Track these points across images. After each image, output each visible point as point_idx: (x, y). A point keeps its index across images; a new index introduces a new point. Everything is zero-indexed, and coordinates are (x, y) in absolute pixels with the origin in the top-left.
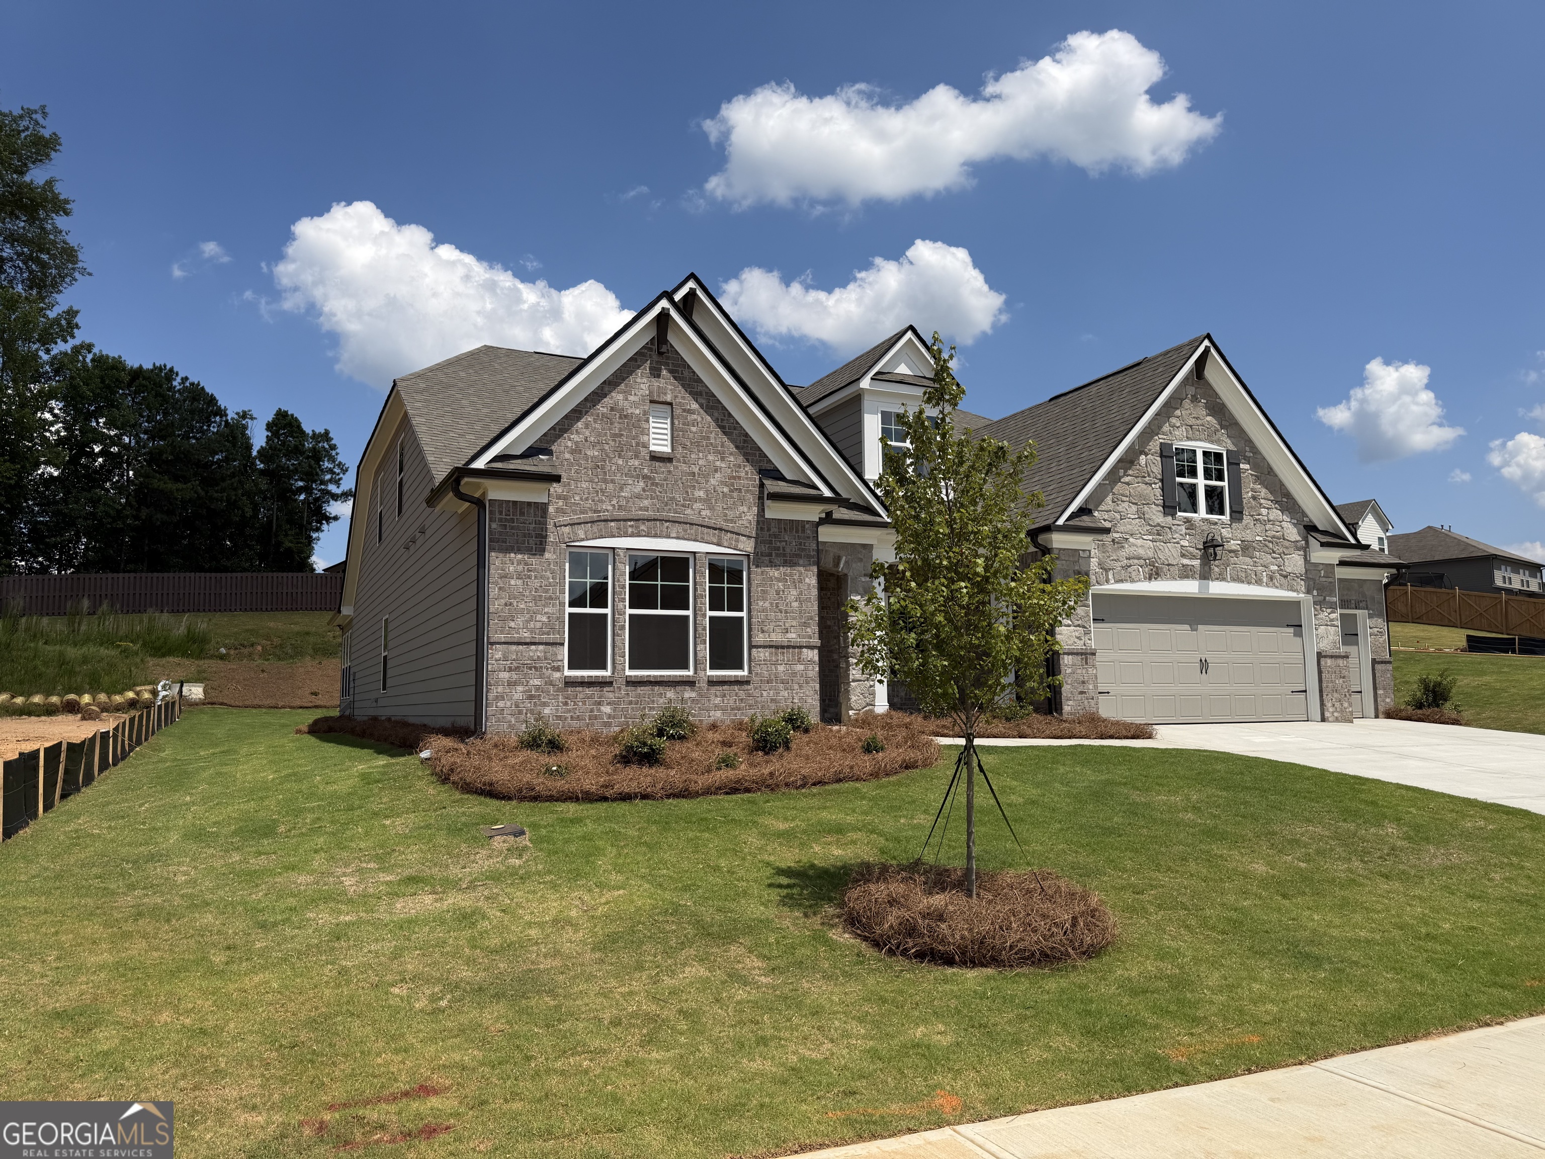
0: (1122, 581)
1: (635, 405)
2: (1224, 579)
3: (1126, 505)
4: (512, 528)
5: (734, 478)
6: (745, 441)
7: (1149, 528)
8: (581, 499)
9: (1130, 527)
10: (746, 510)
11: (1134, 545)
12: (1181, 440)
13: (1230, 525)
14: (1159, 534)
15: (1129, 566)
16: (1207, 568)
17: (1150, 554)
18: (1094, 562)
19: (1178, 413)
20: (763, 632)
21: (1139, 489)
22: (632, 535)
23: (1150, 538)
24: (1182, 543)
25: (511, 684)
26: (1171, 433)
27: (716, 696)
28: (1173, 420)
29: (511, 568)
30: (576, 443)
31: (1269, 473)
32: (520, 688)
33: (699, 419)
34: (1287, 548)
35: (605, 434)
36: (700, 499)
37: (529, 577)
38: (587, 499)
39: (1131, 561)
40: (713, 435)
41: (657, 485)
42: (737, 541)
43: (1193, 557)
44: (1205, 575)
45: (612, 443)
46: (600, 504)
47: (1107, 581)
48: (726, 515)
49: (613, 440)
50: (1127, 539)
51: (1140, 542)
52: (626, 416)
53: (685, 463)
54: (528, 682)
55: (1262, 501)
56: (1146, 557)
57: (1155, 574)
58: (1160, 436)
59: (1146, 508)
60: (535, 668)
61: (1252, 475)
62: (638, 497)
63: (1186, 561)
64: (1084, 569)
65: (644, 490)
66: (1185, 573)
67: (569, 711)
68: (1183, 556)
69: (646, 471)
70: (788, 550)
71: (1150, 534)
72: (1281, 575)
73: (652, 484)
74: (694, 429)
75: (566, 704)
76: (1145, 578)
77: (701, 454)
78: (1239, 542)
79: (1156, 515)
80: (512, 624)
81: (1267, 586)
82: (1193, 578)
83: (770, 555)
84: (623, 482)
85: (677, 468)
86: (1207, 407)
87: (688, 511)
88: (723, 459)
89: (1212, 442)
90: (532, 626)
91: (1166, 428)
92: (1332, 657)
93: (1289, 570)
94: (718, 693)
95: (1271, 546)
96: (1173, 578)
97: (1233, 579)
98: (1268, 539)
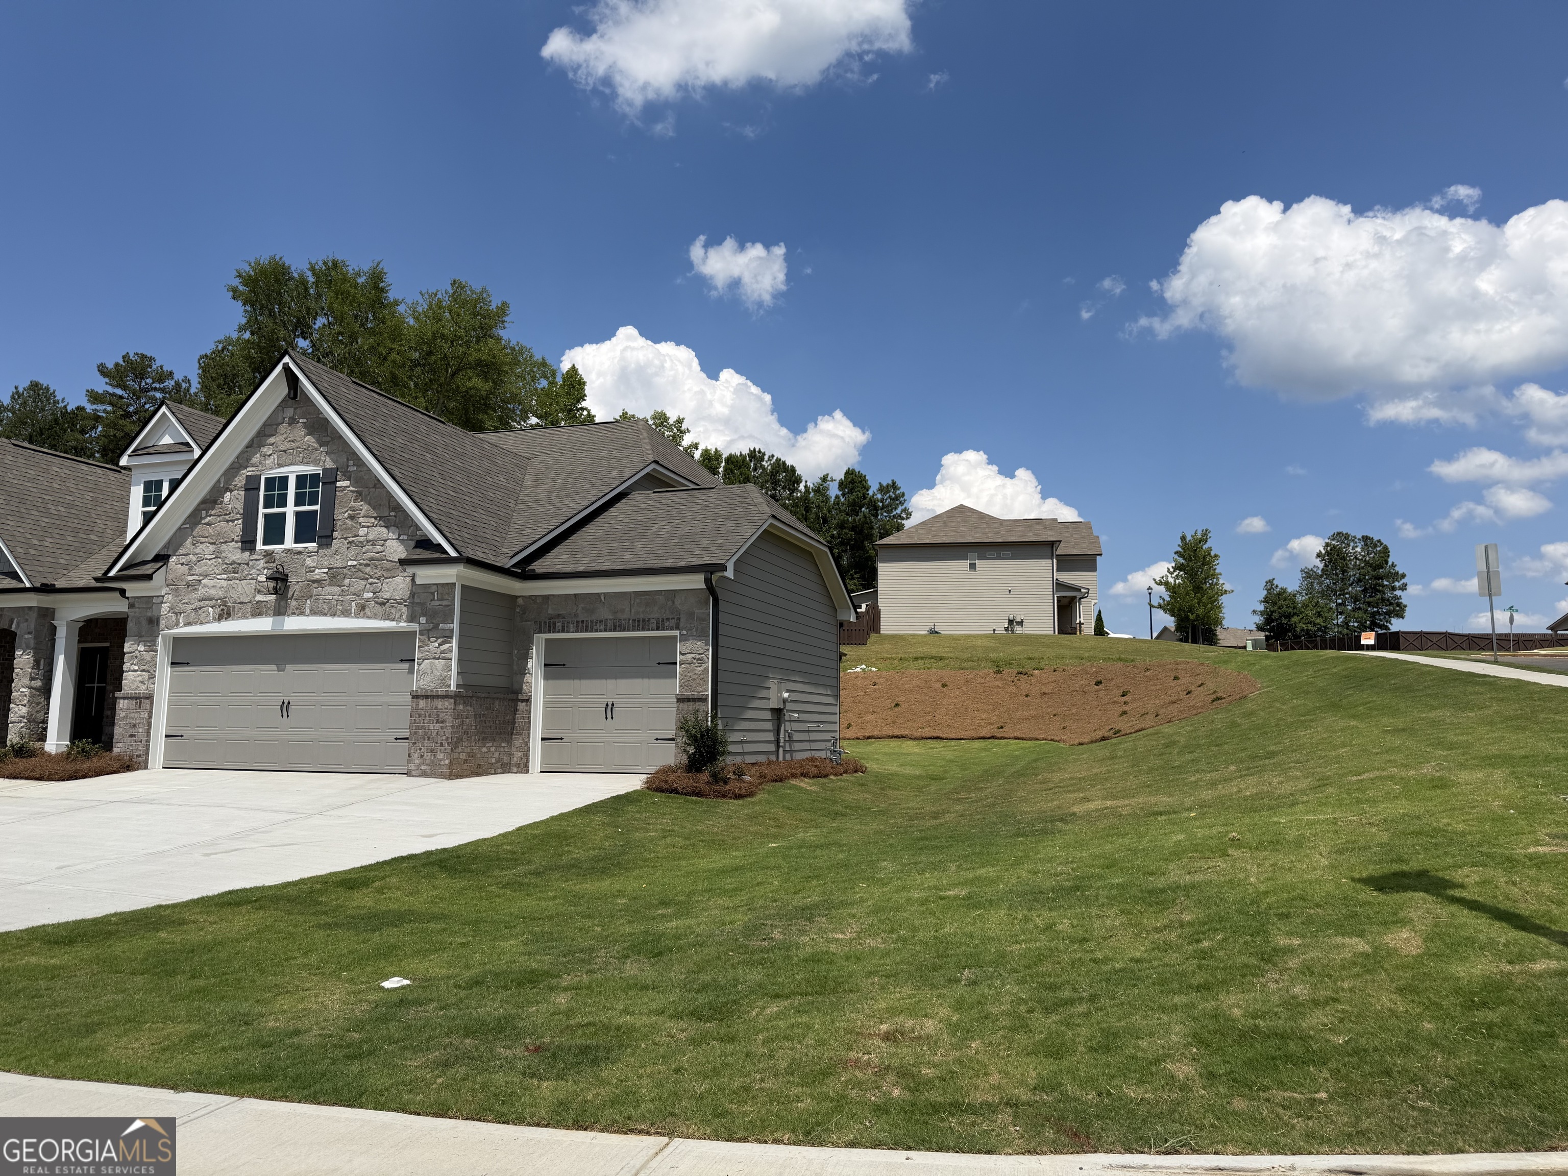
0: (191, 624)
2: (302, 613)
7: (224, 566)
9: (205, 568)
12: (271, 469)
13: (317, 552)
15: (200, 608)
16: (283, 603)
18: (165, 607)
19: (272, 440)
21: (218, 528)
23: (225, 576)
24: (259, 578)
26: (260, 463)
28: (264, 450)
31: (375, 487)
34: (388, 570)
39: (202, 604)
43: (269, 592)
44: (280, 611)
47: (177, 625)
50: (200, 581)
51: (213, 582)
55: (361, 520)
56: (218, 597)
57: (225, 614)
58: (249, 469)
59: (224, 546)
61: (352, 491)
63: (259, 598)
66: (258, 611)
71: (225, 572)
72: (376, 603)
78: (326, 570)
79: (234, 553)
81: (357, 616)
89: (308, 464)
91: (256, 459)
93: (387, 595)
95: (368, 569)
96: (244, 617)
97: (314, 613)
98: (365, 562)
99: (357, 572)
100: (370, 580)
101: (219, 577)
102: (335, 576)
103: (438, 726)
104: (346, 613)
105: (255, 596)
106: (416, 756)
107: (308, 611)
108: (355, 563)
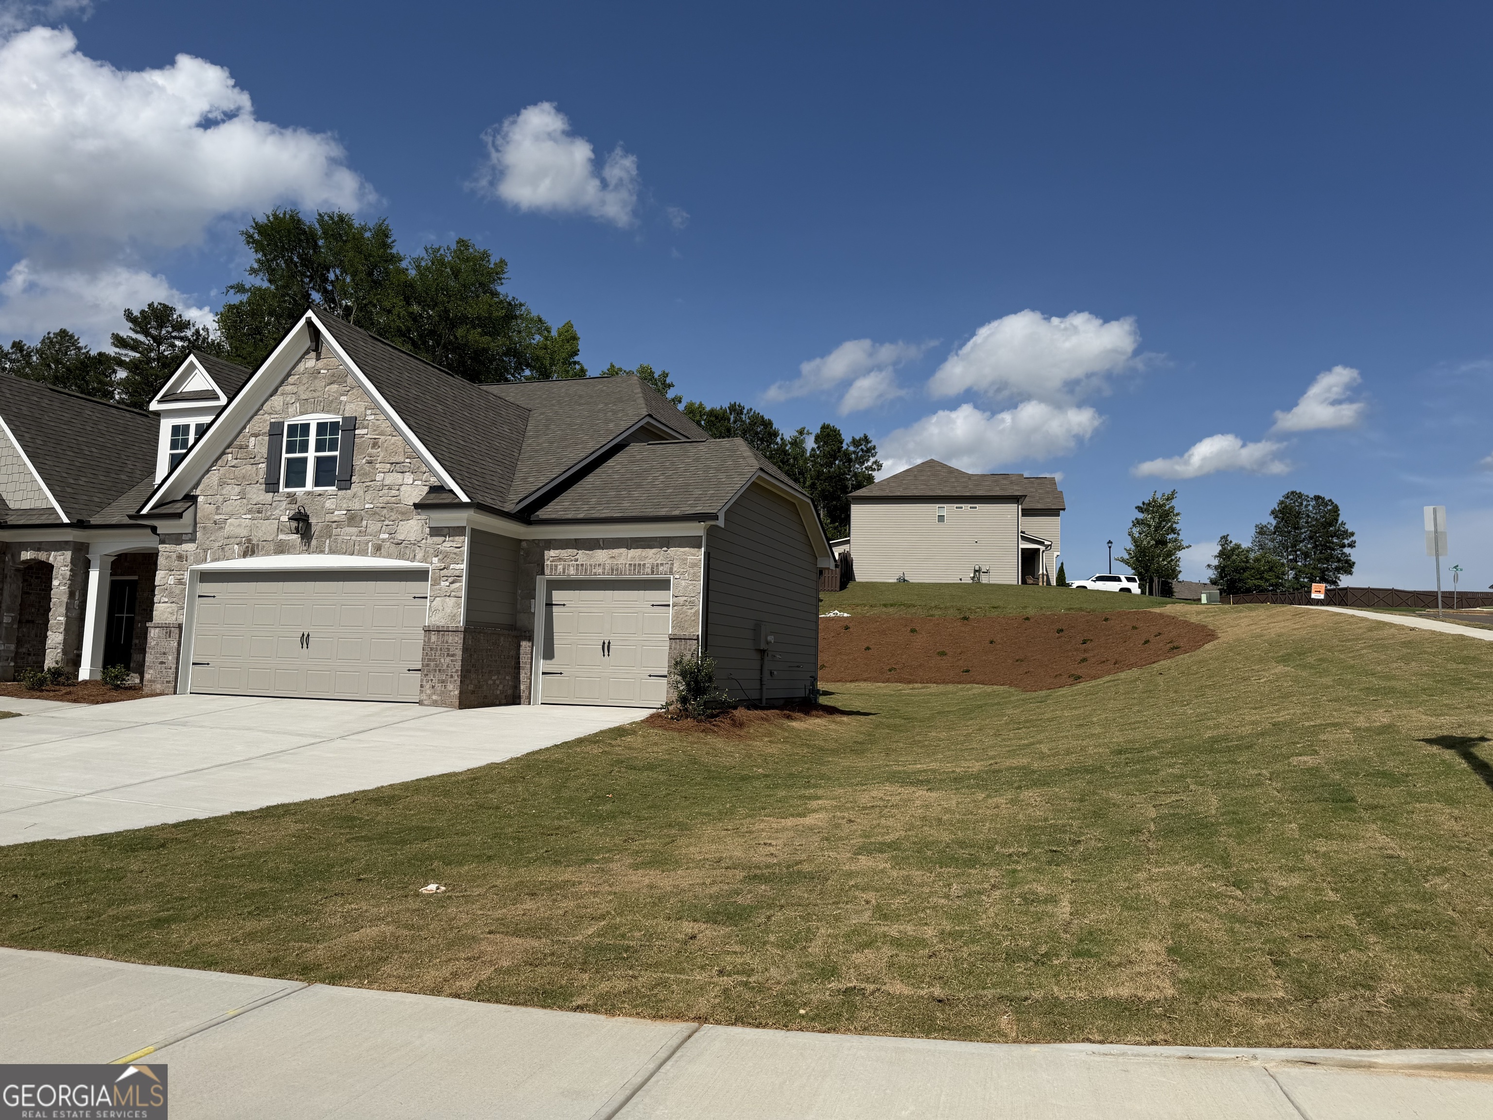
0: (218, 559)
2: (322, 552)
3: (229, 488)
7: (249, 507)
9: (231, 508)
11: (232, 525)
12: (295, 416)
13: (337, 495)
14: (259, 512)
15: (226, 546)
16: (306, 542)
21: (244, 471)
23: (249, 516)
24: (282, 519)
26: (284, 411)
31: (391, 434)
34: (402, 513)
39: (228, 541)
44: (303, 548)
47: (205, 560)
50: (227, 520)
51: (238, 522)
55: (379, 465)
56: (243, 535)
57: (250, 551)
59: (249, 488)
61: (370, 439)
63: (282, 537)
66: (281, 549)
68: (281, 531)
71: (250, 511)
72: (391, 543)
76: (239, 557)
78: (345, 512)
79: (258, 494)
81: (374, 555)
86: (327, 376)
89: (328, 412)
92: (441, 632)
93: (403, 537)
95: (384, 512)
96: (268, 554)
98: (381, 505)
99: (373, 513)
100: (386, 522)
101: (244, 516)
102: (353, 518)
103: (448, 659)
104: (363, 553)
105: (278, 535)
106: (428, 686)
107: (327, 549)
108: (372, 506)
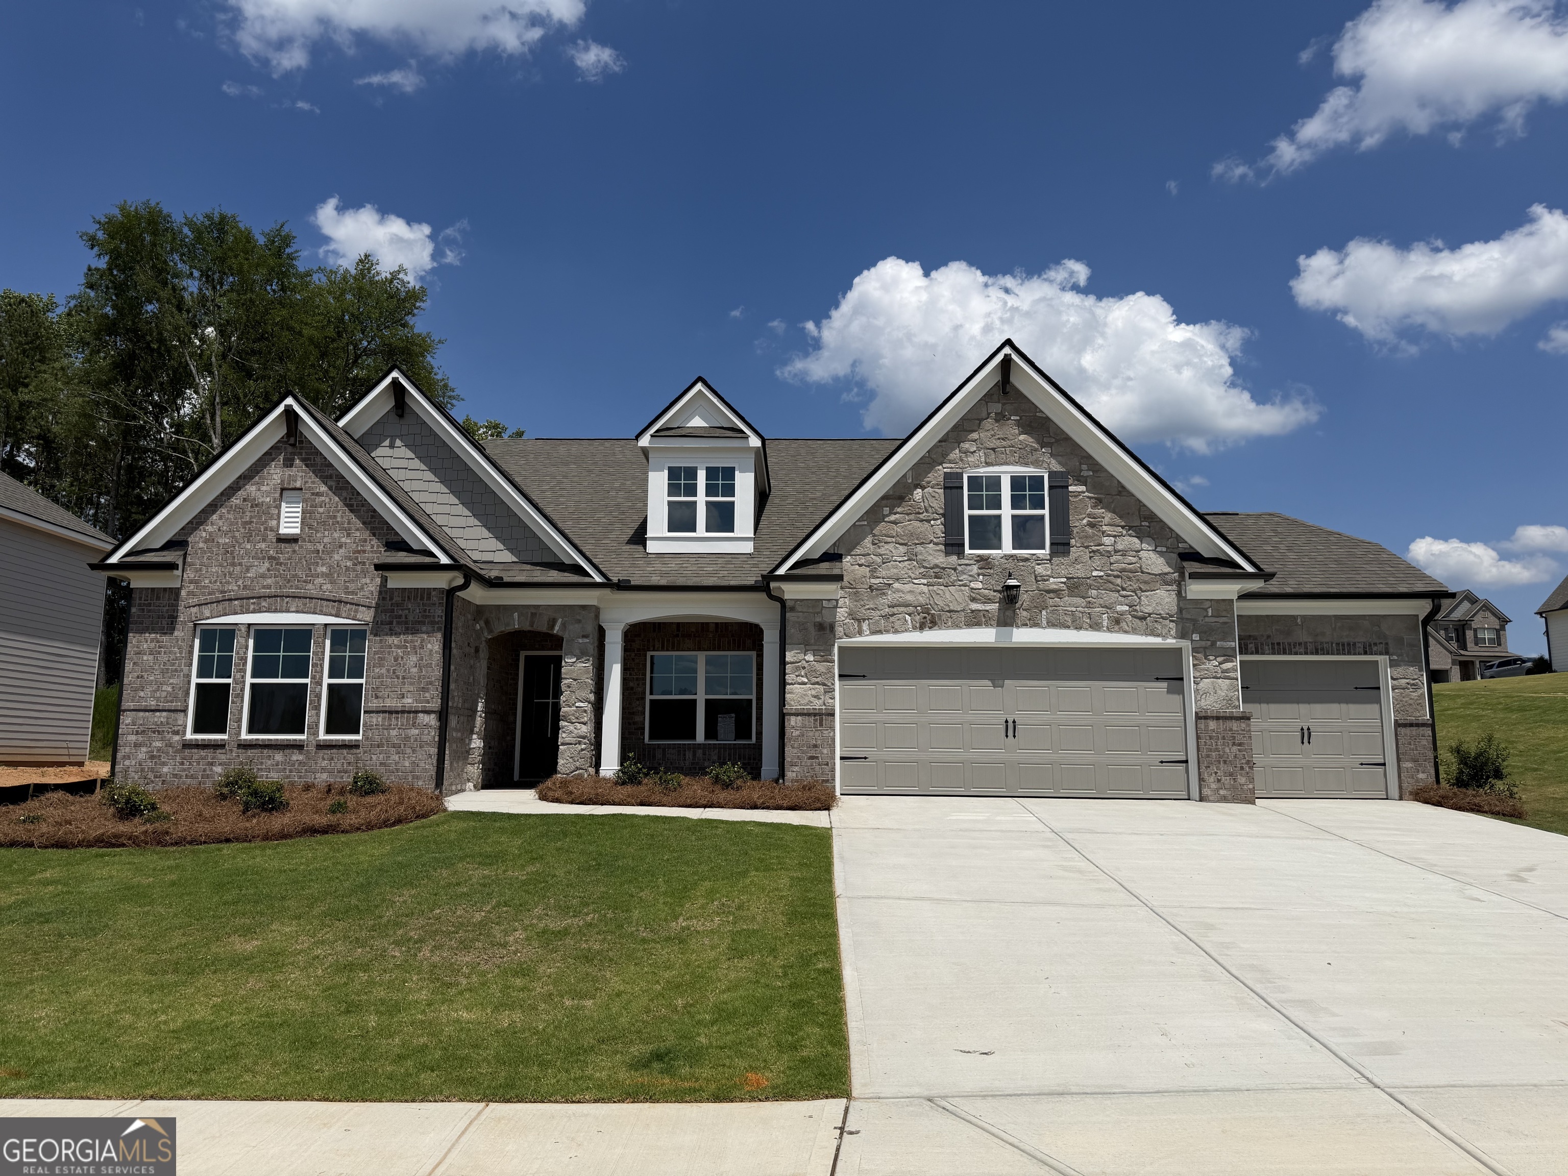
0: (880, 632)
1: (268, 494)
2: (1036, 625)
3: (890, 547)
4: (149, 611)
5: (359, 552)
6: (372, 517)
7: (922, 570)
8: (210, 582)
9: (895, 571)
10: (368, 581)
11: (898, 591)
12: (978, 466)
13: (1050, 560)
14: (936, 577)
15: (892, 615)
16: (1009, 613)
17: (922, 600)
18: (841, 613)
19: (975, 435)
20: (377, 697)
21: (910, 528)
22: (254, 612)
23: (925, 581)
24: (972, 585)
25: (137, 745)
26: (962, 460)
27: (324, 759)
28: (966, 446)
29: (145, 646)
30: (211, 534)
31: (1119, 493)
32: (144, 749)
33: (327, 500)
34: (1145, 582)
35: (237, 523)
36: (323, 575)
37: (159, 653)
38: (215, 582)
39: (895, 610)
40: (339, 515)
41: (281, 564)
42: (356, 611)
43: (989, 600)
44: (1006, 620)
45: (242, 530)
46: (226, 586)
47: (860, 633)
48: (347, 588)
49: (243, 528)
50: (890, 585)
51: (908, 587)
52: (256, 505)
53: (310, 541)
54: (151, 744)
55: (1105, 528)
56: (916, 603)
57: (929, 621)
58: (945, 465)
59: (919, 548)
60: (158, 731)
61: (1090, 498)
62: (263, 576)
63: (975, 606)
64: (828, 620)
65: (269, 570)
66: (975, 620)
67: (184, 770)
68: (973, 600)
69: (271, 552)
70: (411, 618)
71: (924, 576)
72: (1134, 617)
73: (277, 564)
74: (321, 510)
75: (182, 764)
76: (914, 628)
77: (326, 533)
78: (1064, 580)
79: (936, 556)
80: (142, 694)
81: (1109, 630)
82: (988, 624)
83: (391, 623)
84: (249, 564)
85: (302, 547)
86: (1019, 424)
87: (310, 586)
88: (349, 535)
89: (1026, 464)
90: (158, 695)
91: (955, 454)
92: (1218, 718)
93: (1149, 609)
94: (326, 756)
95: (1119, 581)
96: (956, 626)
97: (1052, 624)
98: (1115, 573)
99: (1105, 583)
100: (1124, 593)
101: (916, 581)
102: (1075, 586)
103: (1235, 748)
104: (1095, 626)
105: (968, 605)
106: (1212, 779)
107: (1044, 622)
108: (1102, 574)
